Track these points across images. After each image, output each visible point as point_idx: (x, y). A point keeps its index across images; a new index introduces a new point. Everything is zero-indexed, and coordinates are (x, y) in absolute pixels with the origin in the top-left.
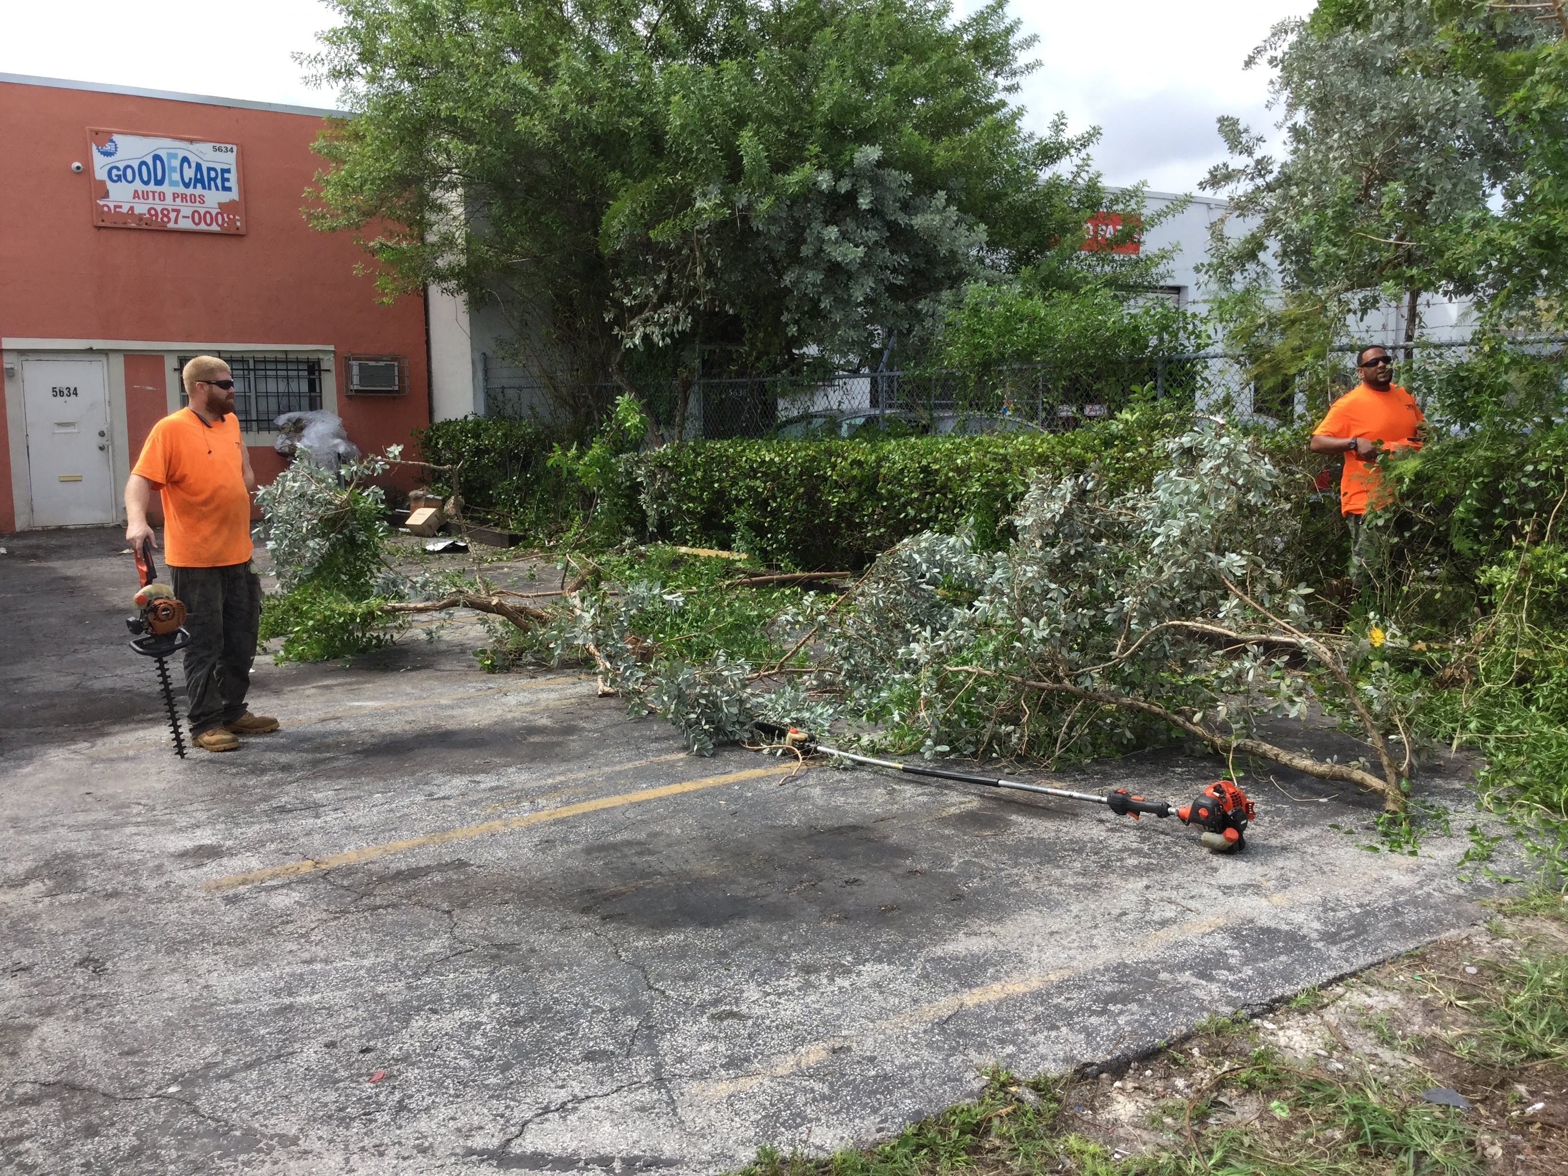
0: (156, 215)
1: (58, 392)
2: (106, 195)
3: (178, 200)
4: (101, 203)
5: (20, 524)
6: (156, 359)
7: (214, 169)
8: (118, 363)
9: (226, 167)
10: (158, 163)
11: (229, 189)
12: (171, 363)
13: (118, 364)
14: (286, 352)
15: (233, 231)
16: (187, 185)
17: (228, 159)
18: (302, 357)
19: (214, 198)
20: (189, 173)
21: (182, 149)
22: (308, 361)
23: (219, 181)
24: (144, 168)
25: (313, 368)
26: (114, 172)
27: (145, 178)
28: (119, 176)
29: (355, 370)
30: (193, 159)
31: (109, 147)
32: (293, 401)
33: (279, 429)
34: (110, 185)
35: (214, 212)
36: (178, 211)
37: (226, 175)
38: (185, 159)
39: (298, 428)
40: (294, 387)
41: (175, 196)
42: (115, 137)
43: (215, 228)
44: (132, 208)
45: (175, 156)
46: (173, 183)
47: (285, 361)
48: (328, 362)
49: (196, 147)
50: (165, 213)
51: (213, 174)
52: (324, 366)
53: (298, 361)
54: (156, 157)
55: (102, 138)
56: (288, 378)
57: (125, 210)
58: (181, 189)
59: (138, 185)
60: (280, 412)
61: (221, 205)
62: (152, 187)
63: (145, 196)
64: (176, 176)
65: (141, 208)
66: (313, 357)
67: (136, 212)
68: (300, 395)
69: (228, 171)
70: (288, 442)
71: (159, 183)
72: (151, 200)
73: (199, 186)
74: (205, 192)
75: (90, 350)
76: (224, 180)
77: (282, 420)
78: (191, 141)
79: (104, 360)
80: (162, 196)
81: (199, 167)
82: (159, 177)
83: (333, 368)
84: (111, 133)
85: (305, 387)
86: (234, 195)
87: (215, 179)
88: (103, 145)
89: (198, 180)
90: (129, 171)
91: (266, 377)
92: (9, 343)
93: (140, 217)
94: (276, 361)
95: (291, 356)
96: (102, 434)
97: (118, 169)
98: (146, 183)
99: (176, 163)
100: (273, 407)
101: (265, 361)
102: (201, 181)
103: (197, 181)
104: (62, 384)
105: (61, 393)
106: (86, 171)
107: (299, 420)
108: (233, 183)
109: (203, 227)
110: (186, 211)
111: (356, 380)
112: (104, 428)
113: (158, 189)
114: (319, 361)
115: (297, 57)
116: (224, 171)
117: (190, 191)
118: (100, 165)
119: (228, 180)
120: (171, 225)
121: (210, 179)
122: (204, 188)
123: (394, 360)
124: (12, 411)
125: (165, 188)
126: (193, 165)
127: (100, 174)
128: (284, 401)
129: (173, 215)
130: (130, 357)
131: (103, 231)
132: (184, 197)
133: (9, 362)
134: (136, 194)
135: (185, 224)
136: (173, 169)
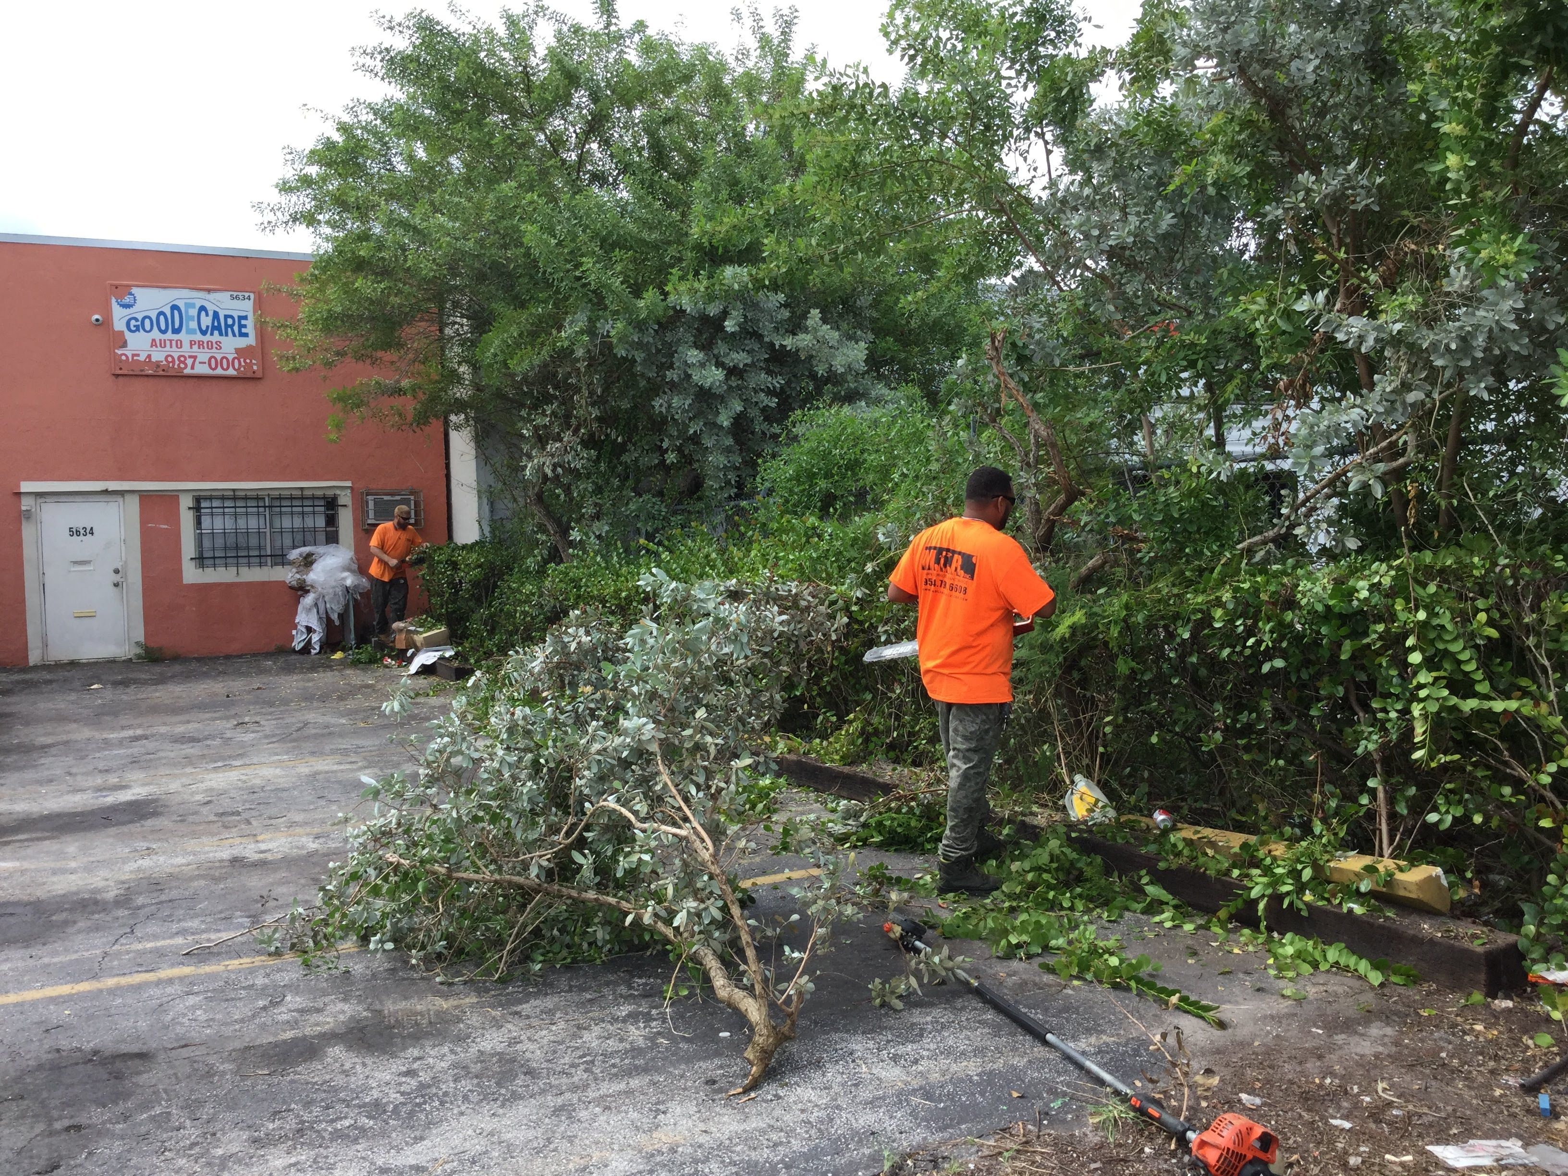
0: (173, 361)
1: (74, 532)
2: (124, 344)
3: (195, 347)
4: (119, 352)
5: (34, 658)
6: (172, 498)
7: (232, 317)
8: (133, 503)
9: (243, 314)
10: (176, 313)
11: (246, 335)
12: (186, 502)
13: (133, 505)
14: (302, 489)
15: (250, 375)
16: (204, 333)
17: (245, 307)
18: (319, 493)
19: (230, 344)
20: (206, 321)
21: (199, 298)
22: (324, 498)
23: (236, 328)
24: (162, 318)
25: (331, 504)
26: (133, 323)
27: (163, 327)
28: (137, 327)
29: (371, 505)
30: (211, 308)
31: (127, 300)
32: (309, 537)
33: (291, 563)
34: (128, 335)
35: (230, 357)
36: (195, 358)
37: (243, 322)
38: (203, 308)
39: (308, 561)
40: (309, 522)
41: (192, 343)
42: (134, 290)
43: (231, 372)
44: (149, 356)
45: (192, 306)
46: (190, 332)
47: (302, 498)
48: (345, 498)
49: (213, 296)
50: (182, 359)
51: (230, 321)
52: (341, 501)
53: (314, 498)
54: (174, 308)
55: (121, 291)
56: (303, 513)
57: (142, 358)
58: (198, 337)
59: (156, 334)
60: (294, 547)
61: (238, 351)
62: (169, 335)
63: (163, 344)
64: (194, 325)
65: (158, 356)
66: (330, 493)
67: (154, 359)
68: (315, 530)
69: (245, 318)
70: (298, 576)
71: (176, 331)
72: (168, 348)
73: (216, 333)
74: (223, 339)
75: (106, 492)
76: (241, 326)
77: (294, 554)
78: (209, 291)
79: (120, 500)
80: (179, 343)
81: (216, 315)
82: (177, 325)
83: (350, 503)
84: (130, 286)
85: (321, 522)
86: (251, 340)
87: (232, 326)
88: (122, 298)
89: (216, 328)
90: (147, 322)
91: (281, 513)
92: (26, 487)
93: (158, 364)
94: (292, 498)
95: (307, 493)
96: (117, 571)
97: (136, 320)
98: (164, 332)
99: (194, 312)
100: (288, 542)
101: (280, 498)
102: (218, 328)
103: (214, 328)
104: (78, 524)
105: (78, 533)
106: (105, 324)
107: (309, 555)
108: (250, 329)
109: (219, 371)
110: (203, 356)
111: (371, 514)
112: (119, 565)
113: (175, 337)
114: (335, 498)
115: (258, 207)
116: (241, 318)
117: (208, 337)
118: (119, 317)
119: (245, 326)
120: (188, 371)
121: (227, 326)
122: (221, 334)
123: (411, 494)
124: (28, 551)
125: (183, 336)
126: (211, 313)
127: (119, 325)
128: (299, 537)
129: (189, 362)
130: (145, 497)
131: (121, 379)
132: (200, 344)
133: (26, 504)
134: (153, 343)
135: (202, 369)
136: (192, 318)
